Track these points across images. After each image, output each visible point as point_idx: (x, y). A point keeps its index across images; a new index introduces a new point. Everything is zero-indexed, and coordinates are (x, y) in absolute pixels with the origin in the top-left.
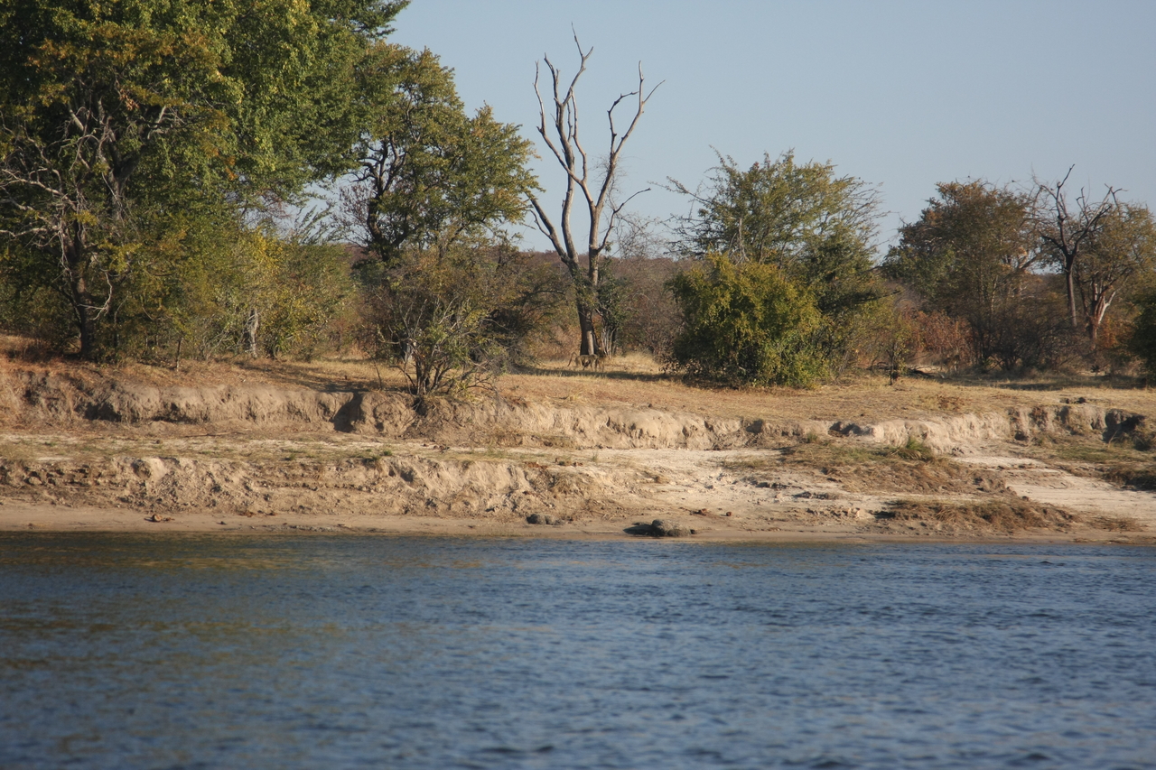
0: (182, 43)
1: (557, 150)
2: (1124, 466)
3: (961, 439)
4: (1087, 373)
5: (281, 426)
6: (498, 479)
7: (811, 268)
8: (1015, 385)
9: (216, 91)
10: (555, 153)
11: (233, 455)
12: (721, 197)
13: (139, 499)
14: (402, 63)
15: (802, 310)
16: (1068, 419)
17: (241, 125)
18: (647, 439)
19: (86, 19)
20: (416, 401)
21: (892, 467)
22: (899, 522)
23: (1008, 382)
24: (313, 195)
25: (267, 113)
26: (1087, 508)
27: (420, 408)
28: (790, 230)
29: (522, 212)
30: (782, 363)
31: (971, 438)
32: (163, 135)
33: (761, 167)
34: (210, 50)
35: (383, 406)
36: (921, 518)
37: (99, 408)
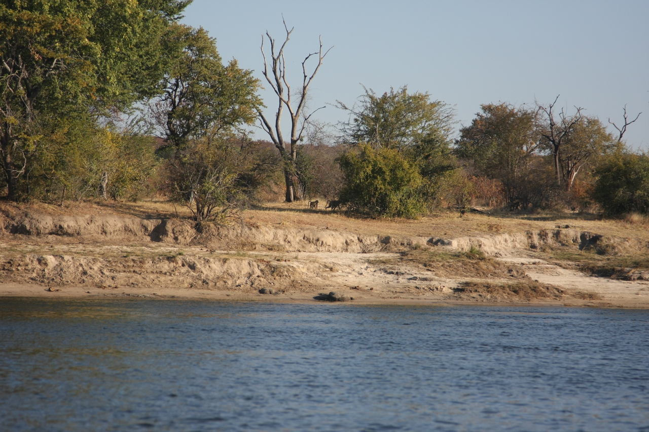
0: (67, 23)
1: (273, 84)
2: (591, 263)
3: (500, 248)
4: (568, 211)
5: (121, 238)
6: (243, 269)
7: (417, 152)
8: (530, 218)
9: (86, 50)
10: (273, 86)
11: (94, 254)
12: (366, 112)
13: (41, 279)
14: (187, 35)
15: (412, 176)
16: (560, 237)
17: (99, 69)
18: (325, 247)
19: (13, 9)
20: (197, 225)
21: (463, 263)
22: (467, 294)
23: (526, 216)
24: (137, 109)
25: (114, 62)
26: (570, 287)
27: (199, 228)
28: (405, 130)
29: (254, 119)
30: (400, 204)
31: (506, 247)
32: (55, 74)
33: (388, 95)
34: (82, 27)
35: (178, 227)
36: (479, 292)
37: (19, 227)
